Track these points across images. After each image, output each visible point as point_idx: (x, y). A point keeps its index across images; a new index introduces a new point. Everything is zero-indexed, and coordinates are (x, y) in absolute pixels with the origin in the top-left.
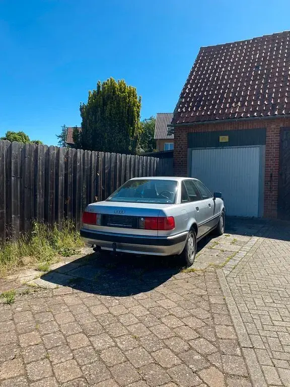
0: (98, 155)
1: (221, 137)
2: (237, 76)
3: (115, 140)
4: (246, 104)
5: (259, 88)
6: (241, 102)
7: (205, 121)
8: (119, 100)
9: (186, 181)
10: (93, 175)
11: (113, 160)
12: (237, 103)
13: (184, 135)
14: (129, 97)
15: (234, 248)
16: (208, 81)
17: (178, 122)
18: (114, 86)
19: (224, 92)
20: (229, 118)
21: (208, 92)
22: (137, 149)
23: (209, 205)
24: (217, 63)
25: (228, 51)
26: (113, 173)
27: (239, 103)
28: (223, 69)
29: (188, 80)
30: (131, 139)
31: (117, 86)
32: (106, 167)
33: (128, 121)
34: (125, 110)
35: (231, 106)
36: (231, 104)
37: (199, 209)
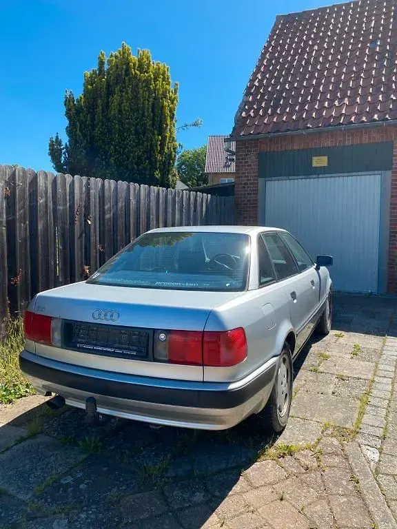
0: (88, 184)
1: (315, 159)
2: (339, 57)
3: (128, 159)
4: (358, 100)
5: (379, 74)
6: (349, 97)
7: (289, 130)
8: (137, 85)
9: (266, 234)
10: (77, 223)
11: (122, 195)
12: (341, 99)
13: (252, 158)
14: (156, 79)
15: (361, 368)
16: (291, 66)
17: (243, 133)
18: (127, 59)
19: (318, 84)
20: (330, 125)
21: (291, 83)
22: (170, 176)
23: (312, 282)
24: (304, 38)
25: (322, 19)
26: (121, 221)
27: (346, 99)
28: (316, 47)
29: (258, 68)
30: (159, 157)
31: (134, 58)
32: (106, 207)
33: (153, 124)
34: (149, 105)
35: (331, 106)
36: (331, 101)
37: (297, 294)
